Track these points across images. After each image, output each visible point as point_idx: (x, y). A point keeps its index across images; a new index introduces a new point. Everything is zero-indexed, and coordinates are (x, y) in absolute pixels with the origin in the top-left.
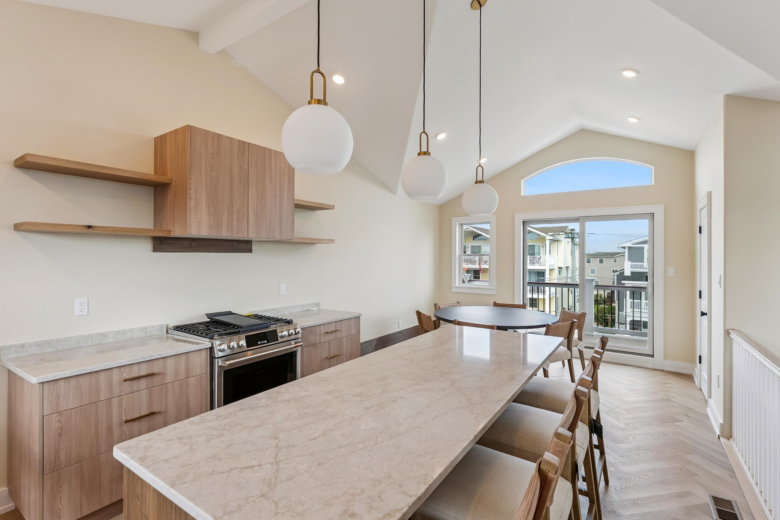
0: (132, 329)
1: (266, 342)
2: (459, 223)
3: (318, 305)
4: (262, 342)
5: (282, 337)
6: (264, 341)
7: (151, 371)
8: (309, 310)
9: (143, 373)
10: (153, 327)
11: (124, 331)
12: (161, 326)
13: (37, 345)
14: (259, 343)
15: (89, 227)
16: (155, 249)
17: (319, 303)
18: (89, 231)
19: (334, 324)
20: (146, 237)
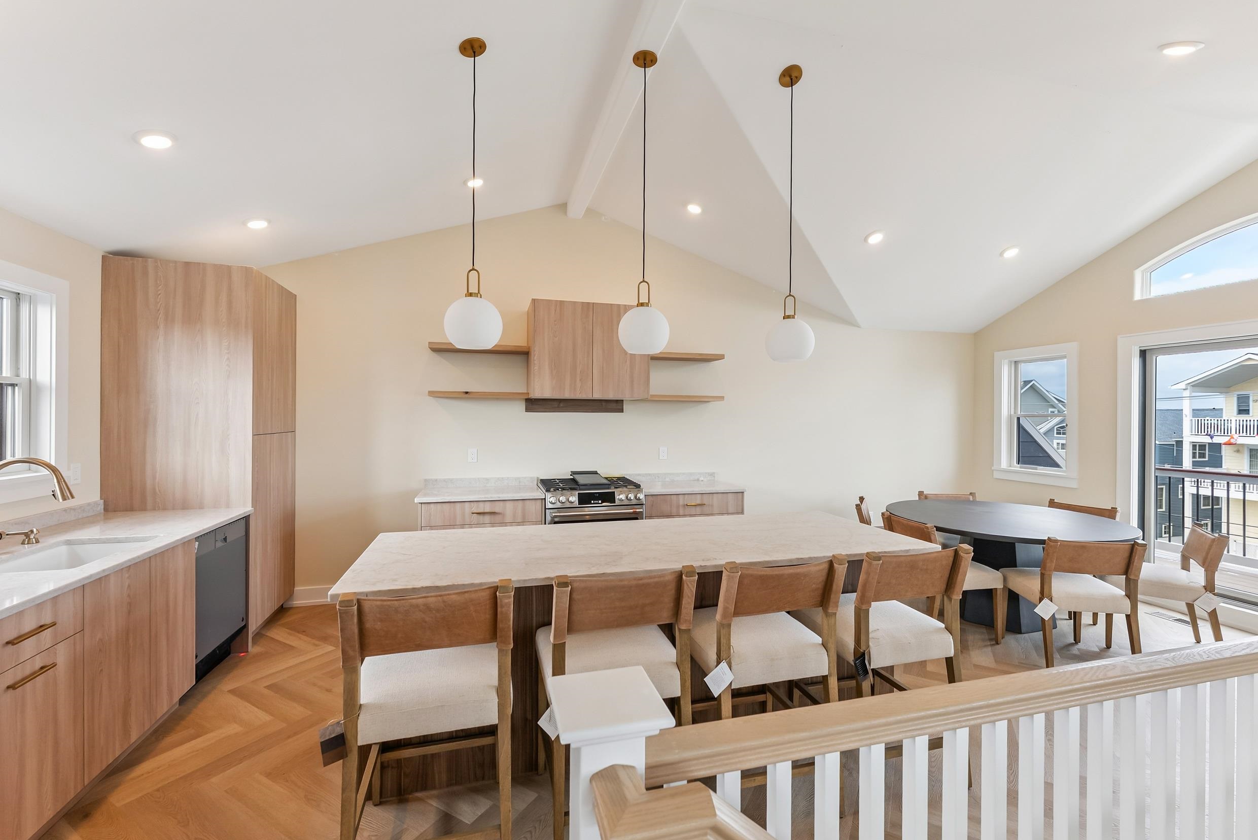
0: (508, 478)
1: (600, 502)
2: (1009, 361)
3: (712, 474)
4: (595, 502)
5: (621, 500)
6: (598, 500)
7: (493, 510)
8: (698, 480)
9: (487, 510)
10: (525, 478)
11: (503, 478)
12: (531, 478)
13: (444, 481)
14: (592, 502)
15: (467, 393)
16: (527, 410)
17: (714, 473)
18: (467, 396)
19: (699, 496)
20: (520, 399)
